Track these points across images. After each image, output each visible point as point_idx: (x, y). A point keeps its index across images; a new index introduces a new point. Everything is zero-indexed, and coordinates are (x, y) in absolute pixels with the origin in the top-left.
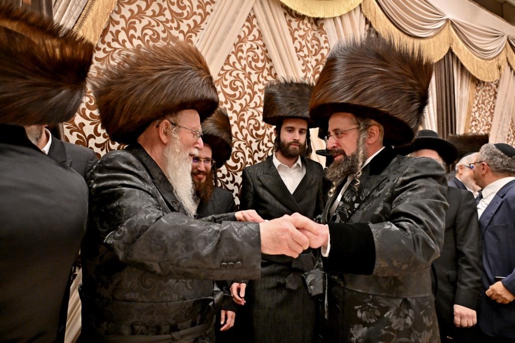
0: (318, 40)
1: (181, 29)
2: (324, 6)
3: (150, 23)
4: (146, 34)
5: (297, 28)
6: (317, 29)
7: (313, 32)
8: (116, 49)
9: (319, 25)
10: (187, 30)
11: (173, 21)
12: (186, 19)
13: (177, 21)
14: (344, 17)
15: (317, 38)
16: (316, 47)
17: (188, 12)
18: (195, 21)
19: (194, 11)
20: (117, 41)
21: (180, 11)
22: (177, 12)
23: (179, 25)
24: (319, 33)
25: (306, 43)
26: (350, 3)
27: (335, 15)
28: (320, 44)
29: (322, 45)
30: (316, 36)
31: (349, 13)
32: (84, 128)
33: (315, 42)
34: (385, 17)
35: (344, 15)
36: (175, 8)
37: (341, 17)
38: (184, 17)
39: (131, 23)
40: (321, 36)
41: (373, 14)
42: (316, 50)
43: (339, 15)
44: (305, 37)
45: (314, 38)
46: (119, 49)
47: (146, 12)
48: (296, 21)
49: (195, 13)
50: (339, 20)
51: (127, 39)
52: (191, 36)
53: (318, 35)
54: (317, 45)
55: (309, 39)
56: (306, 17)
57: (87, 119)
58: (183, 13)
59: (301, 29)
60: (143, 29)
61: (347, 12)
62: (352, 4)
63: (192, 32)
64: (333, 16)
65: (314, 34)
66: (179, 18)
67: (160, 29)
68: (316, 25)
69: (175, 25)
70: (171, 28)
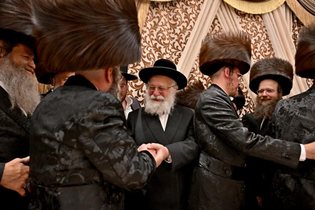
0: (256, 28)
1: (176, 32)
2: (262, 6)
3: (161, 29)
4: (159, 36)
5: (241, 22)
6: (255, 20)
7: (252, 23)
8: (145, 46)
9: (257, 19)
10: (179, 32)
11: (171, 29)
12: (178, 26)
13: (173, 29)
14: (275, 11)
15: (255, 26)
16: (255, 32)
17: (179, 21)
18: (183, 26)
19: (183, 20)
20: (146, 42)
21: (175, 23)
22: (173, 23)
23: (174, 31)
24: (257, 23)
25: (246, 31)
26: (278, 2)
27: (269, 12)
28: (257, 30)
29: (259, 31)
30: (255, 24)
31: (278, 9)
32: (132, 93)
33: (254, 29)
34: (302, 7)
35: (275, 10)
36: (172, 22)
37: (272, 12)
38: (177, 25)
39: (151, 32)
40: (258, 25)
41: (294, 6)
42: (255, 33)
43: (272, 11)
44: (246, 27)
45: (253, 26)
46: (147, 46)
47: (159, 23)
48: (240, 18)
49: (183, 22)
50: (271, 14)
51: (150, 41)
52: (182, 35)
53: (256, 24)
54: (255, 30)
55: (249, 28)
56: (247, 15)
57: (134, 88)
58: (176, 23)
59: (243, 22)
60: (158, 33)
61: (276, 8)
62: (279, 3)
63: (182, 33)
64: (268, 12)
65: (253, 24)
66: (174, 26)
67: (165, 33)
68: (255, 18)
69: (172, 31)
70: (170, 33)
